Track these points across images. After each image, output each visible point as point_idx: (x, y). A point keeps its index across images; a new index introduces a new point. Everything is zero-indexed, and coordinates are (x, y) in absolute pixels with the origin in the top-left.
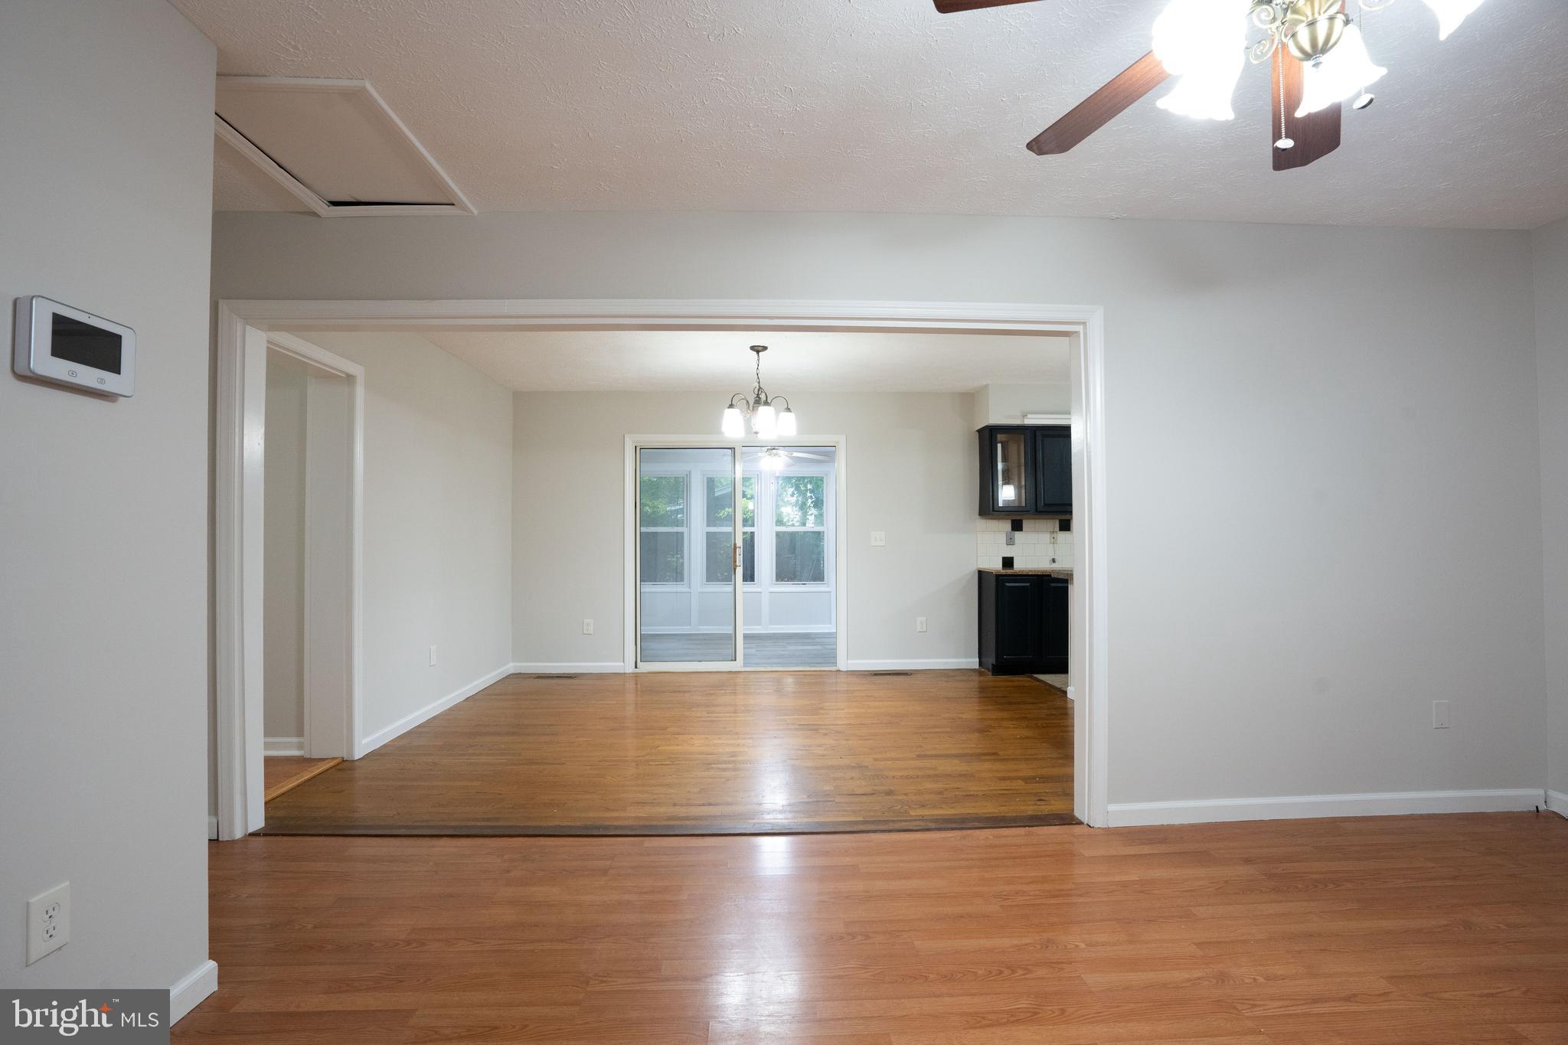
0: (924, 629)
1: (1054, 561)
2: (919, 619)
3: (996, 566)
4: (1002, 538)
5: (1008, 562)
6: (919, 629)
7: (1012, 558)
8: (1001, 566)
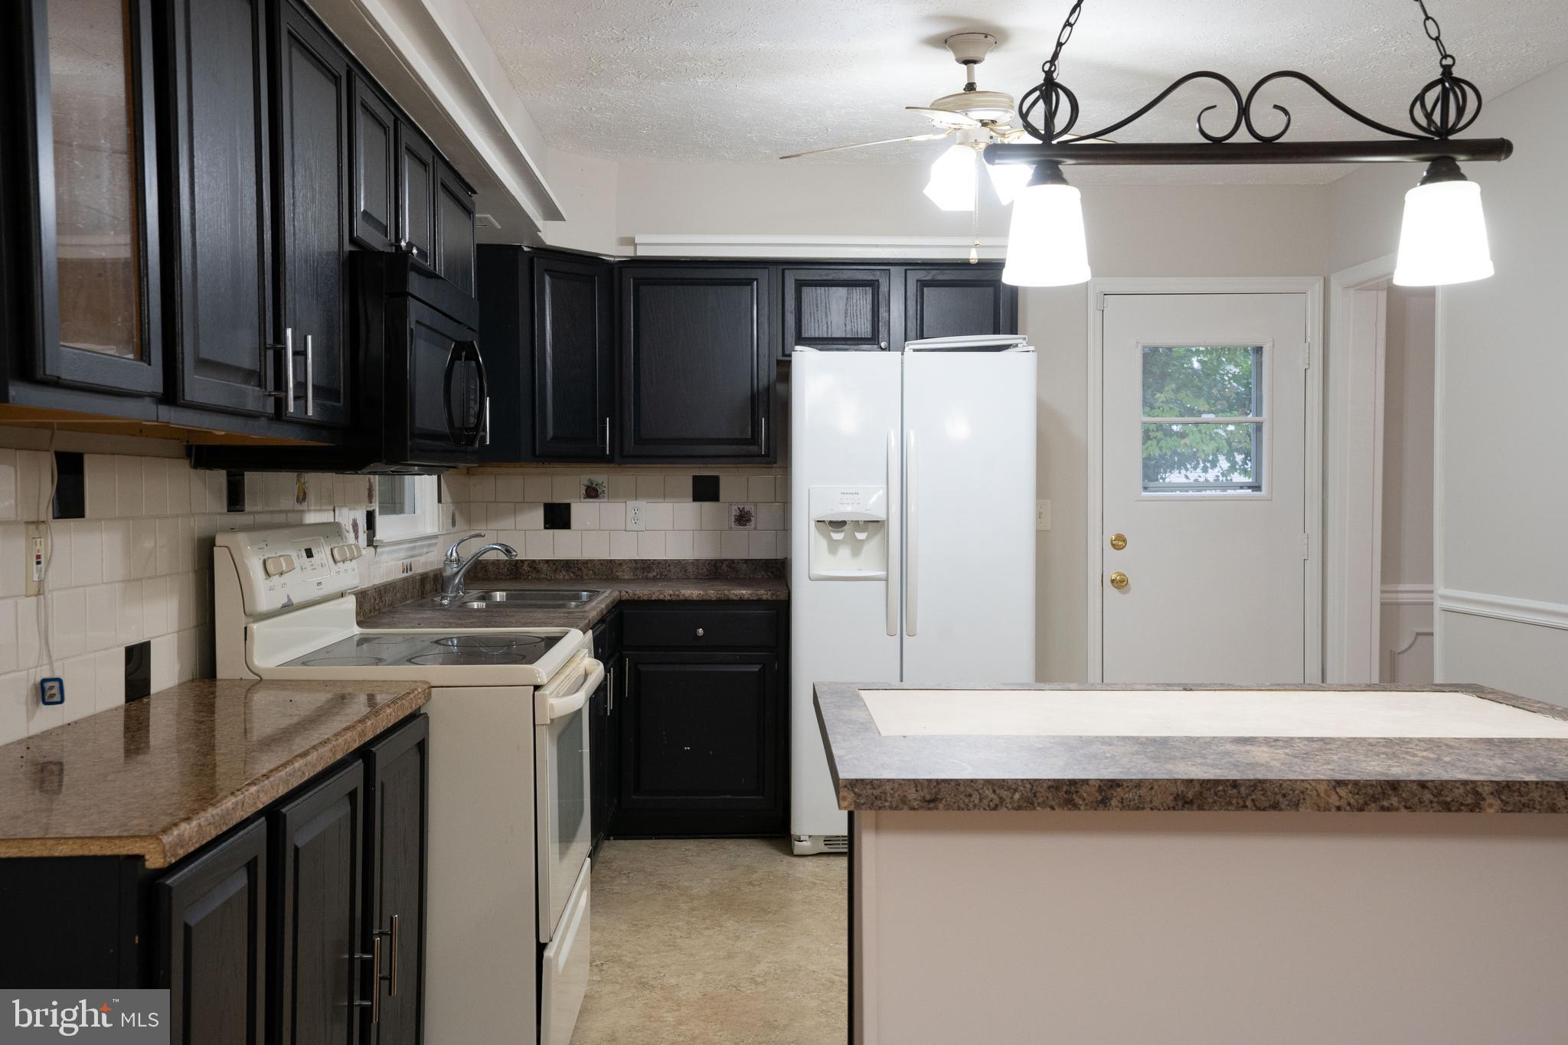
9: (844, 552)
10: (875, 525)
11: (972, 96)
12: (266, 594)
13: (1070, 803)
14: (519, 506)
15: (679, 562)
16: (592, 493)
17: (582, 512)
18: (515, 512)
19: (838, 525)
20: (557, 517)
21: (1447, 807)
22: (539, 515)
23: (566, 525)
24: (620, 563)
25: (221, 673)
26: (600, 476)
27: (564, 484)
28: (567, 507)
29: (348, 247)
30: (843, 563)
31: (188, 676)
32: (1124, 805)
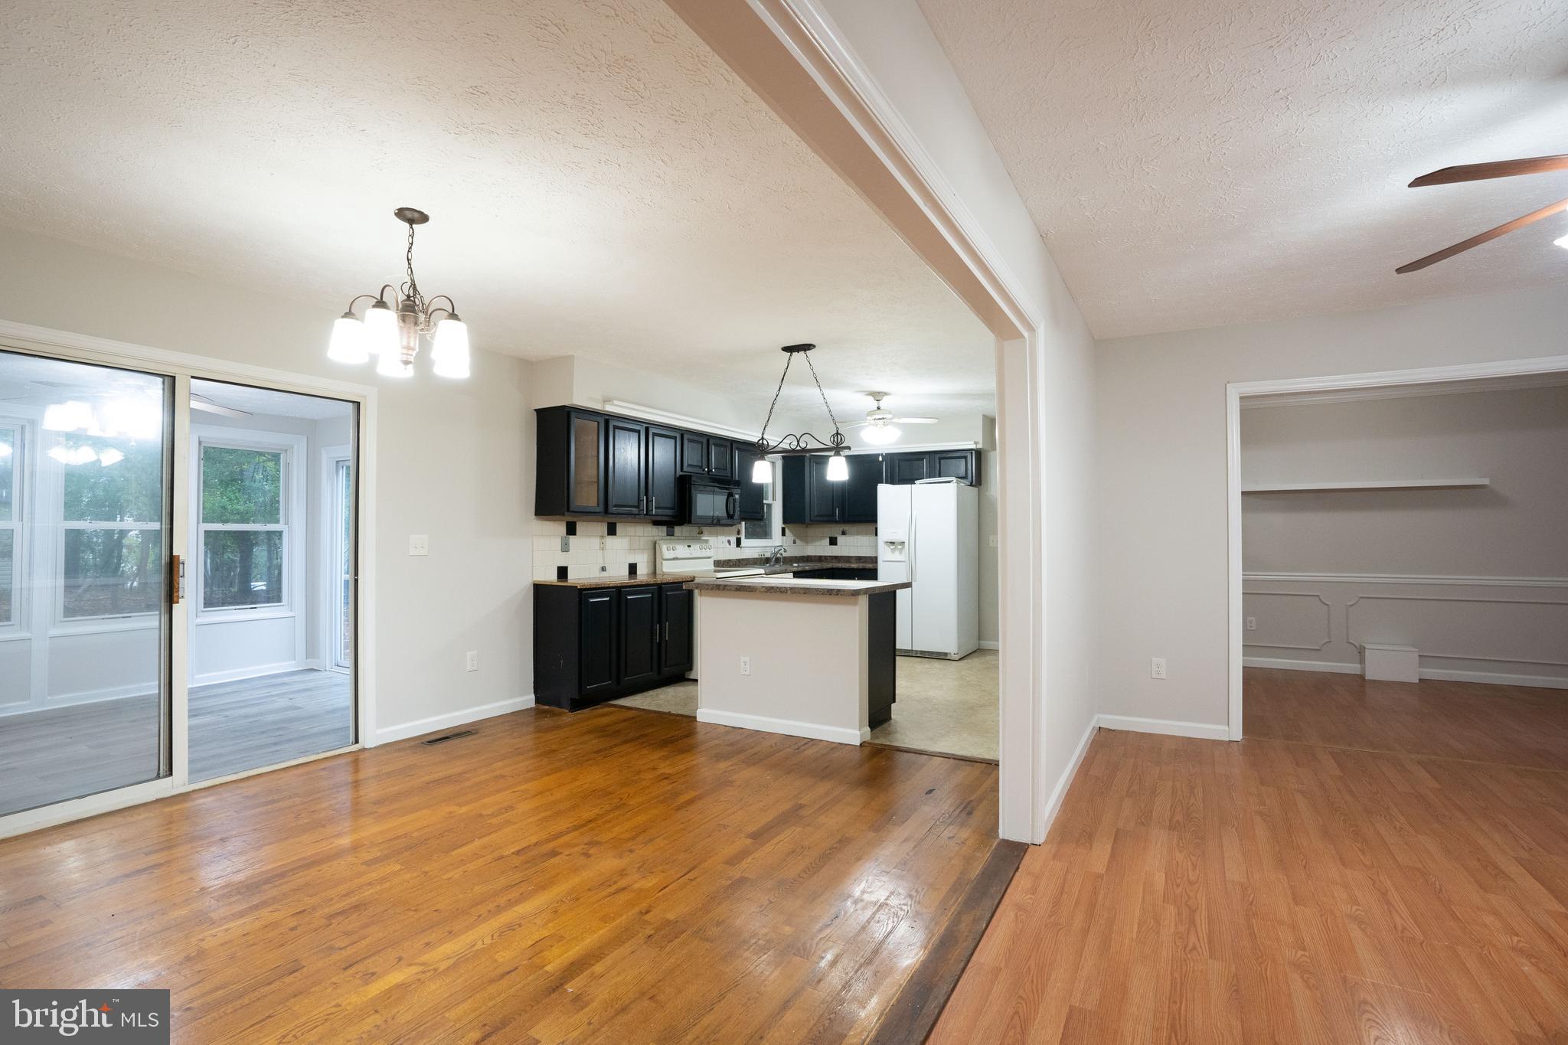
0: (476, 668)
1: (603, 569)
2: (469, 654)
3: (550, 577)
4: (557, 543)
5: (563, 572)
6: (469, 668)
7: (567, 567)
8: (556, 578)
9: (897, 553)
10: (903, 543)
11: (878, 411)
12: (667, 554)
13: (719, 589)
14: (822, 538)
15: (870, 557)
16: (844, 533)
17: (841, 539)
18: (821, 540)
19: (892, 543)
20: (833, 541)
21: (781, 592)
22: (828, 540)
23: (836, 544)
24: (852, 557)
25: (657, 572)
26: (846, 528)
27: (835, 530)
28: (836, 538)
29: (679, 473)
30: (897, 556)
31: (650, 572)
32: (728, 590)
